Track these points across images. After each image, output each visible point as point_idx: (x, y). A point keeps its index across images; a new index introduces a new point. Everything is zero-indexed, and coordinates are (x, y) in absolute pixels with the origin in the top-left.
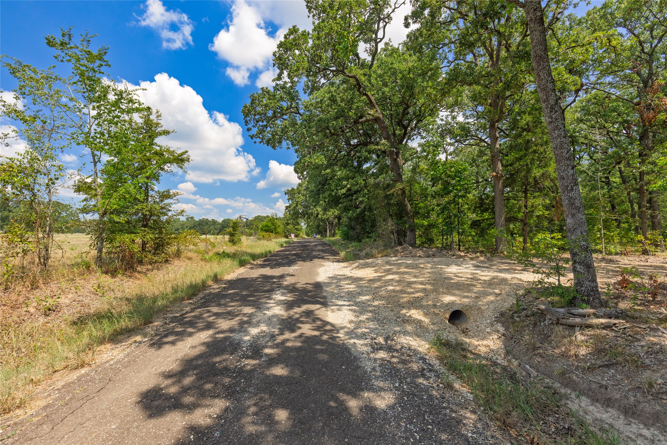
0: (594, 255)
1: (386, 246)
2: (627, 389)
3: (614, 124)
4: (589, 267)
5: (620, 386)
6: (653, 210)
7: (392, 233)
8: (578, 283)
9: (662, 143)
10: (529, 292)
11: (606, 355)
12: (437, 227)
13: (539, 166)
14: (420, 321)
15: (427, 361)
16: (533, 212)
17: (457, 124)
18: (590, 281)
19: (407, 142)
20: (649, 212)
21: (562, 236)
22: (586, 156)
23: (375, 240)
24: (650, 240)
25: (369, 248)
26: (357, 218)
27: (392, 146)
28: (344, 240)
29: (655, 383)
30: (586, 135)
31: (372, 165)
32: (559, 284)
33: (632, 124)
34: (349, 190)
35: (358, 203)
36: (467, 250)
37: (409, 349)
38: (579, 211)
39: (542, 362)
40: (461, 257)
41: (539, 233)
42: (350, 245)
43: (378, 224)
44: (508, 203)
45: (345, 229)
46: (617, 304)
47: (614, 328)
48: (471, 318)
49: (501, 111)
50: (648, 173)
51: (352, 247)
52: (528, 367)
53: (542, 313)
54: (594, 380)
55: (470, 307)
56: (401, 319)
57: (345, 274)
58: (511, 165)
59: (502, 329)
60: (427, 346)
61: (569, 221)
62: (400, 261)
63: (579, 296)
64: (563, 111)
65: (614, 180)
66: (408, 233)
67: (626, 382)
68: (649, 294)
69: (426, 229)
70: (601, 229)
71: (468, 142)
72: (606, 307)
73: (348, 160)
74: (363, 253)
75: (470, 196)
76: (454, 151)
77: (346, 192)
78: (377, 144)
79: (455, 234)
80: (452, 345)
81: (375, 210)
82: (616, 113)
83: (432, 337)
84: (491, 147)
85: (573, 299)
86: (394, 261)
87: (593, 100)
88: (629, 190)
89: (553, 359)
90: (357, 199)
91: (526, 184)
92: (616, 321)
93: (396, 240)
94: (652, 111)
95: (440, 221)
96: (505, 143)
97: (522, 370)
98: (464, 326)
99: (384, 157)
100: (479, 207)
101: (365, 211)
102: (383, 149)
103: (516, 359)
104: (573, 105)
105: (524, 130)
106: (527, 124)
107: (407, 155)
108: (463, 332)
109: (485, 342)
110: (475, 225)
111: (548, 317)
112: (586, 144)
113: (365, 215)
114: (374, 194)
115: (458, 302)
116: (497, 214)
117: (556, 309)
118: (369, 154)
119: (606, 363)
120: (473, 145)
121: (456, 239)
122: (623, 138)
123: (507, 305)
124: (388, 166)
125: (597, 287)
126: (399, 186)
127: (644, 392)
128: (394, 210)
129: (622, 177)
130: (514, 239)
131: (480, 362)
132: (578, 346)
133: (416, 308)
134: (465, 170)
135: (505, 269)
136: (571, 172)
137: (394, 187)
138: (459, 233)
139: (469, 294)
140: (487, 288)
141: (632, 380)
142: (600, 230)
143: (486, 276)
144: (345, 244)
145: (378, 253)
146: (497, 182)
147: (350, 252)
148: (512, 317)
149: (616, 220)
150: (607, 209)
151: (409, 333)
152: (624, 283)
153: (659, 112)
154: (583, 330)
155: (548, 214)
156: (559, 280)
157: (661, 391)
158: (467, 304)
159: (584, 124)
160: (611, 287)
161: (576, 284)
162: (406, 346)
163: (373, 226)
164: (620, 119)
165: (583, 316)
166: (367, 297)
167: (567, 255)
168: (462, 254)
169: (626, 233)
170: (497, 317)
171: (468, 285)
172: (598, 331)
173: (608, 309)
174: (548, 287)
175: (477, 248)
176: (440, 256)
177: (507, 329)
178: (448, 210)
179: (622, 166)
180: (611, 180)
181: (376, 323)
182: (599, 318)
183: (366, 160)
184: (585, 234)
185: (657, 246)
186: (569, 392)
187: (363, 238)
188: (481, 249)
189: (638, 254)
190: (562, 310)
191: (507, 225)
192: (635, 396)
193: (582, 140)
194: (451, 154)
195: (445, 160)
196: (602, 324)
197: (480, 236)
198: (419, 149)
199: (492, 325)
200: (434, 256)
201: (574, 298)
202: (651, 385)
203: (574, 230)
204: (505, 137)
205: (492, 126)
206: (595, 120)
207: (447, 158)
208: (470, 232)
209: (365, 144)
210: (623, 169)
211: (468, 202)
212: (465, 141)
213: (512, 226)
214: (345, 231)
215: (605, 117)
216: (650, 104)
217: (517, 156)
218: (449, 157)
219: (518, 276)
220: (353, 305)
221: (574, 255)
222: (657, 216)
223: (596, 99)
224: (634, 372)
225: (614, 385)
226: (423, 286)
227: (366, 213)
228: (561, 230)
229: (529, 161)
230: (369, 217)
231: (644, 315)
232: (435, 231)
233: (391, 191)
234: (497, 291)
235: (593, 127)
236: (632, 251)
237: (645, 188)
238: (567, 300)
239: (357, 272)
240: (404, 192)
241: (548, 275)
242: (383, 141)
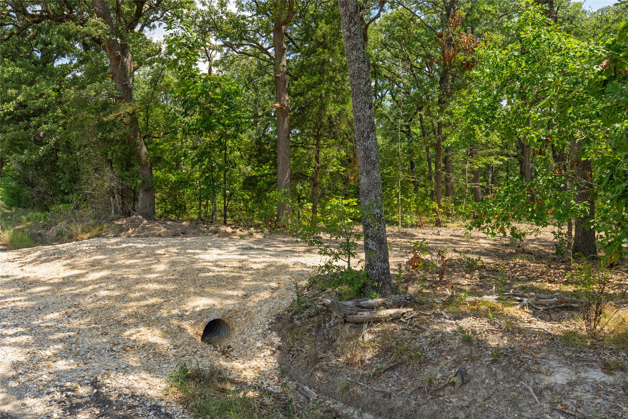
0: (388, 228)
1: (99, 219)
2: (409, 393)
3: (417, 56)
4: (382, 243)
5: (403, 391)
6: (448, 172)
7: (111, 193)
8: (369, 265)
9: (459, 90)
10: (315, 282)
11: (392, 355)
12: (191, 185)
13: (335, 102)
14: (153, 345)
15: (163, 410)
16: (325, 167)
17: (227, 15)
18: (381, 261)
19: (142, 29)
20: (444, 173)
21: (357, 202)
22: (388, 96)
23: (77, 207)
24: (443, 208)
25: (64, 222)
26: (39, 164)
27: (115, 32)
28: (10, 206)
29: (435, 379)
30: (389, 66)
31: (75, 62)
32: (349, 268)
33: (434, 59)
34: (22, 105)
35: (42, 134)
36: (237, 224)
37: (133, 396)
38: (374, 167)
39: (324, 378)
40: (226, 234)
41: (333, 197)
42: (24, 218)
43: (84, 177)
44: (295, 151)
45: (14, 184)
46: (406, 288)
47: (402, 319)
48: (236, 329)
49: (291, 8)
50: (445, 126)
51: (28, 220)
52: (307, 388)
53: (327, 310)
54: (378, 389)
55: (233, 313)
56: (120, 347)
57: (10, 274)
58: (301, 94)
59: (277, 340)
60: (164, 386)
61: (364, 180)
62: (124, 245)
63: (369, 282)
64: (367, 26)
65: (415, 131)
66: (141, 196)
67: (409, 384)
68: (437, 273)
69: (171, 188)
70: (398, 193)
71: (242, 48)
72: (396, 293)
73: (20, 43)
74: (52, 232)
75: (244, 137)
76: (221, 61)
77: (16, 109)
78: (83, 23)
79: (219, 197)
80: (204, 377)
81: (79, 150)
82: (419, 44)
83: (173, 368)
84: (275, 61)
85: (363, 287)
86: (112, 244)
87: (398, 20)
88: (428, 145)
89: (335, 371)
90: (39, 125)
91: (319, 126)
92: (404, 310)
93: (119, 207)
94: (452, 48)
95: (197, 175)
96: (294, 60)
97: (299, 395)
98: (225, 344)
99: (98, 51)
100: (255, 156)
101: (58, 150)
102: (95, 35)
103: (294, 380)
104: (377, 21)
105: (319, 44)
106: (324, 36)
107: (143, 53)
108: (224, 353)
109: (253, 363)
110: (250, 184)
111: (335, 314)
112: (389, 79)
113: (57, 158)
114: (76, 119)
115: (219, 306)
116: (280, 167)
117: (343, 303)
118: (68, 39)
119: (392, 365)
120: (249, 55)
121: (220, 206)
122: (425, 77)
123: (286, 304)
124: (105, 69)
125: (388, 267)
126: (126, 108)
127: (425, 392)
128: (114, 151)
129: (422, 127)
130: (301, 206)
131: (245, 394)
132: (364, 349)
133: (149, 324)
134: (237, 93)
135: (286, 251)
136: (369, 112)
137: (116, 108)
138: (225, 195)
139: (235, 293)
140: (261, 280)
141: (415, 380)
142: (397, 196)
143: (260, 263)
144: (11, 215)
145: (83, 231)
146: (281, 119)
147: (22, 230)
148: (291, 321)
149: (414, 182)
150: (407, 168)
151: (133, 368)
152: (414, 262)
153: (459, 51)
154: (372, 326)
155: (344, 172)
156: (349, 262)
157: (439, 387)
158: (231, 307)
159: (388, 50)
160: (403, 268)
161: (367, 266)
162: (127, 391)
163: (74, 180)
164: (423, 52)
165: (371, 308)
166: (55, 315)
167: (360, 228)
168: (229, 230)
169: (422, 200)
170: (271, 324)
171: (233, 278)
172: (386, 325)
173: (398, 295)
174: (335, 274)
175: (251, 220)
176: (194, 235)
177: (283, 338)
178: (210, 157)
179: (422, 113)
180: (412, 130)
181: (72, 361)
182: (387, 308)
183: (62, 52)
184: (379, 198)
185: (448, 215)
186: (352, 411)
187: (53, 203)
188: (256, 221)
189: (431, 225)
190: (350, 303)
191: (292, 186)
192: (416, 400)
193: (385, 72)
194: (216, 65)
195: (207, 72)
196: (391, 315)
197: (256, 202)
198: (164, 47)
199: (264, 335)
200: (184, 233)
201: (365, 285)
202: (430, 382)
203: (368, 193)
204: (295, 51)
205: (278, 30)
206: (400, 48)
207: (210, 70)
208: (242, 196)
209: (59, 19)
210: (424, 117)
211: (242, 147)
212: (238, 46)
213: (299, 187)
214: (12, 188)
215: (409, 45)
216: (451, 39)
217: (308, 81)
218: (214, 70)
219: (302, 260)
220: (23, 334)
221: (366, 227)
222: (451, 178)
223: (401, 19)
224: (417, 370)
225: (397, 391)
226: (162, 286)
227: (59, 154)
228: (357, 195)
229: (323, 92)
230: (67, 163)
231: (430, 300)
232: (189, 192)
233: (111, 117)
234: (274, 285)
235: (397, 56)
236: (427, 222)
237: (442, 144)
238: (356, 288)
239: (36, 268)
240: (134, 120)
241: (337, 257)
242: (95, 20)
